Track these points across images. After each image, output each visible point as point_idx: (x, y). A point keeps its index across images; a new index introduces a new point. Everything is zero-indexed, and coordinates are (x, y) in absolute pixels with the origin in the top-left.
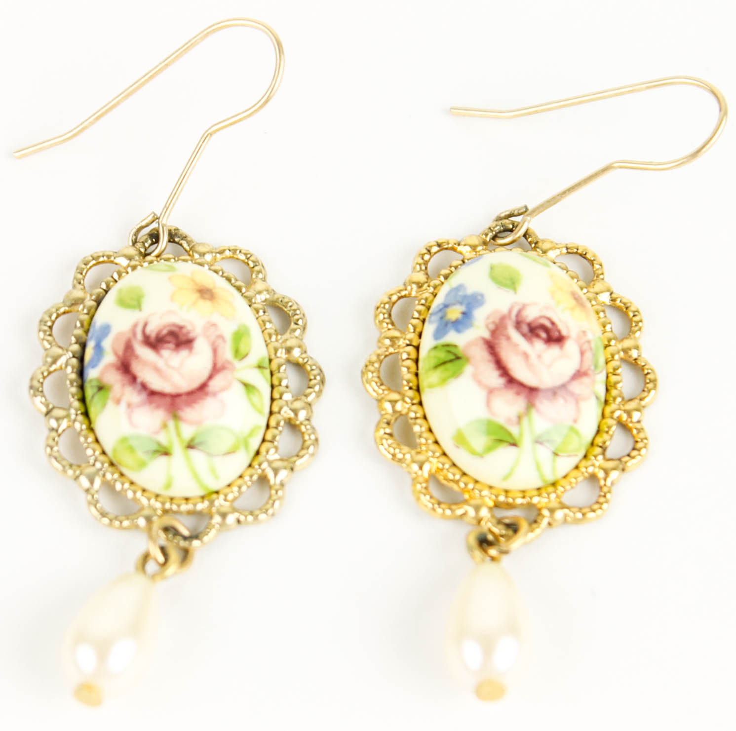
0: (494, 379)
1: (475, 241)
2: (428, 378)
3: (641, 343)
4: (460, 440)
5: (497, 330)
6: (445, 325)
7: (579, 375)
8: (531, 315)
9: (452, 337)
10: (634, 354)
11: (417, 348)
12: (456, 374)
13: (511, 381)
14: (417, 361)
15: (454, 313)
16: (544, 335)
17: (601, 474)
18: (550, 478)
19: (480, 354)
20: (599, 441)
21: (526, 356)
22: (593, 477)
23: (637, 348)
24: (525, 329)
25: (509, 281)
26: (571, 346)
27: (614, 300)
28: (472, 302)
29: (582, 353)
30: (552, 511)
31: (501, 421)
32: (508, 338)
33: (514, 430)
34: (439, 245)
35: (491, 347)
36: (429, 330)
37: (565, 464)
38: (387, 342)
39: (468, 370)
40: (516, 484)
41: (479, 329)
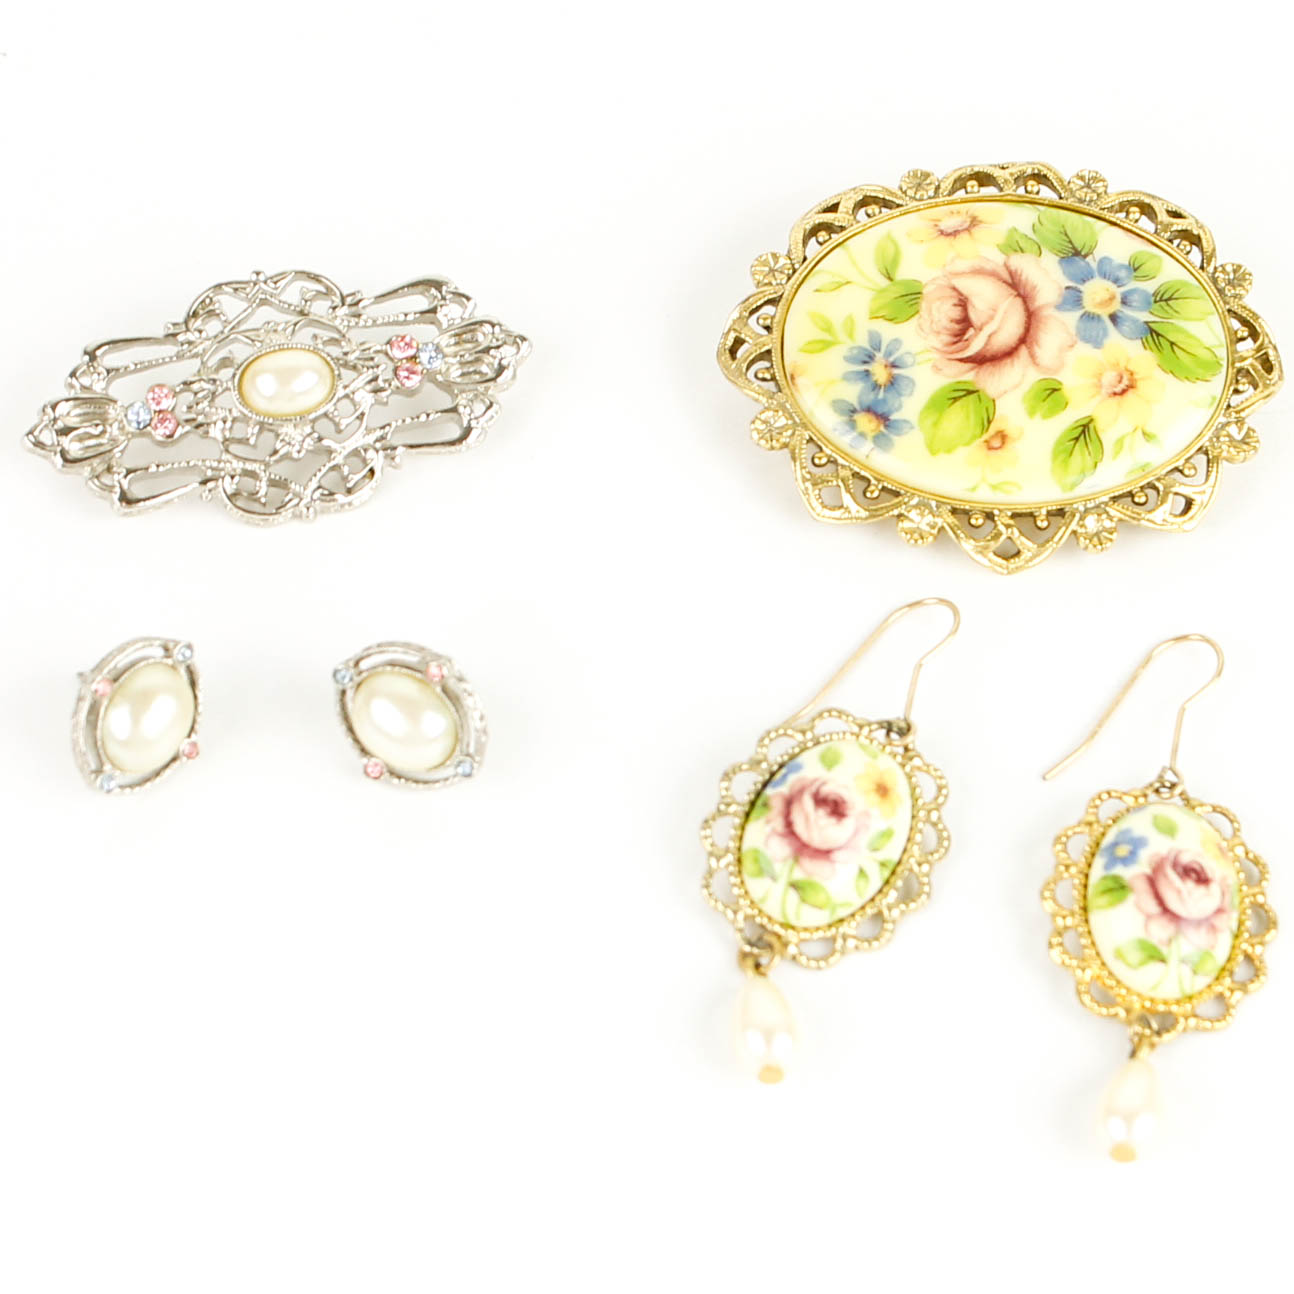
0: (1152, 907)
1: (1138, 793)
2: (1095, 901)
3: (1267, 891)
4: (1119, 955)
5: (1158, 868)
6: (1113, 860)
7: (1220, 911)
8: (1186, 859)
9: (1119, 870)
10: (1260, 899)
11: (1087, 876)
12: (1120, 900)
13: (1166, 910)
14: (1085, 886)
15: (1123, 851)
16: (1194, 875)
17: (1227, 994)
18: (1189, 991)
19: (1142, 887)
20: (1229, 966)
21: (1179, 892)
22: (1220, 997)
23: (1263, 894)
24: (1180, 870)
25: (1169, 830)
26: (1214, 888)
27: (1247, 854)
28: (1137, 843)
29: (1223, 894)
30: (1186, 1018)
31: (1154, 941)
32: (1166, 876)
33: (1165, 951)
34: (1109, 793)
35: (1152, 882)
36: (1099, 863)
37: (1201, 982)
38: (1062, 868)
39: (1131, 898)
40: (1160, 994)
41: (1142, 866)
